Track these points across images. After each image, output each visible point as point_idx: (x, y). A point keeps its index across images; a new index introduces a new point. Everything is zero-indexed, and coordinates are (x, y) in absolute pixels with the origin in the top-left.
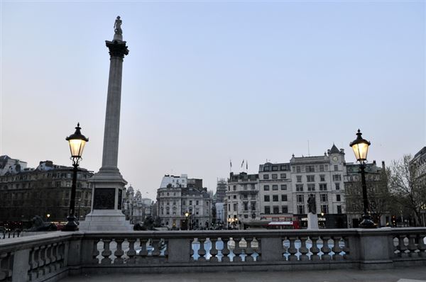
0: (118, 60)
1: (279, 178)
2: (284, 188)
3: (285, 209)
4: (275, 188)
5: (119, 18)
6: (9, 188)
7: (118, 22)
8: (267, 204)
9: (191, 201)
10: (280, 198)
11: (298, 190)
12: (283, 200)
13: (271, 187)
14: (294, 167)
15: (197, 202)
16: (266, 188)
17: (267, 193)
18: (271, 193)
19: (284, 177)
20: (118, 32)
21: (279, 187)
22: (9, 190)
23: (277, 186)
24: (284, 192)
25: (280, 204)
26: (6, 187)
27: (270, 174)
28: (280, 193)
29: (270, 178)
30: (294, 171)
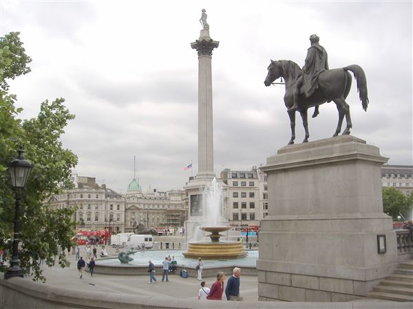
1: (248, 185)
2: (252, 195)
3: (253, 217)
4: (244, 195)
8: (236, 211)
9: (112, 206)
10: (248, 205)
11: (264, 198)
12: (250, 208)
13: (240, 195)
14: (261, 176)
15: (118, 206)
16: (235, 195)
17: (236, 200)
18: (240, 200)
19: (252, 184)
21: (248, 195)
23: (245, 193)
24: (252, 200)
25: (248, 211)
27: (239, 181)
28: (248, 200)
29: (239, 185)
30: (261, 179)
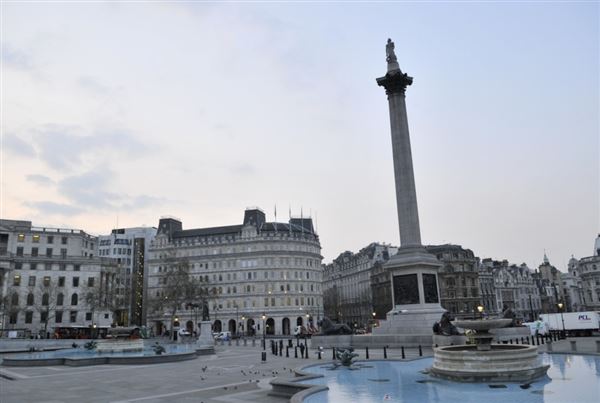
0: (395, 98)
5: (389, 40)
6: (380, 281)
7: (390, 46)
20: (392, 59)
22: (381, 284)
26: (378, 280)
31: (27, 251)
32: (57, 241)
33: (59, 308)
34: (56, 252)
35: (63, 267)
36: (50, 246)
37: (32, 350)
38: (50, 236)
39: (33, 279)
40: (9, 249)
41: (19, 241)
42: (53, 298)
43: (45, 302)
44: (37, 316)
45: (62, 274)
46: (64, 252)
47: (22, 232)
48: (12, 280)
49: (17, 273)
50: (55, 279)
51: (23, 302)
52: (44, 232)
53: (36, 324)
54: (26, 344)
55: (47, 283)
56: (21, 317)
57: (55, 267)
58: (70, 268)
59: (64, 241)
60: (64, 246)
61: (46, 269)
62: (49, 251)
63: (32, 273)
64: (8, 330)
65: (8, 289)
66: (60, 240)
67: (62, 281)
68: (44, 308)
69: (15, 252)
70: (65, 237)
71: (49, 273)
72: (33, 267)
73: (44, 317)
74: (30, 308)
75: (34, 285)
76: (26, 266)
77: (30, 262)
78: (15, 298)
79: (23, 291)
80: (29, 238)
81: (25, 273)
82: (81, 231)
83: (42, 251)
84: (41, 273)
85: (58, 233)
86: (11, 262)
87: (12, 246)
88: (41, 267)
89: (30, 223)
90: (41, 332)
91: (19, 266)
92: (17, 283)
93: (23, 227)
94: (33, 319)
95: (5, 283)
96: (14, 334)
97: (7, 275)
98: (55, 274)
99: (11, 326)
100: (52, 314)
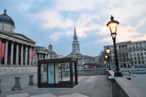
31: (132, 48)
32: (138, 44)
33: (143, 60)
34: (139, 47)
35: (141, 50)
36: (137, 46)
37: (138, 70)
38: (136, 43)
39: (135, 54)
40: (128, 48)
41: (130, 46)
42: (141, 58)
43: (139, 59)
44: (138, 63)
45: (141, 52)
46: (141, 46)
47: (130, 44)
48: (130, 55)
49: (131, 53)
50: (140, 53)
51: (134, 59)
52: (135, 43)
53: (138, 64)
54: (136, 69)
55: (138, 55)
56: (134, 63)
57: (140, 51)
58: (143, 50)
59: (140, 44)
60: (140, 45)
61: (137, 51)
62: (137, 47)
63: (134, 53)
64: (132, 66)
65: (130, 57)
66: (139, 44)
67: (142, 54)
68: (139, 60)
69: (129, 48)
70: (140, 43)
71: (138, 52)
72: (134, 51)
73: (139, 62)
74: (136, 61)
75: (135, 55)
76: (132, 51)
77: (133, 50)
78: (132, 59)
79: (133, 57)
80: (132, 45)
81: (133, 53)
82: (144, 41)
83: (135, 47)
84: (136, 52)
85: (138, 42)
86: (129, 51)
87: (128, 47)
88: (136, 51)
89: (131, 41)
90: (140, 66)
91: (131, 51)
92: (131, 55)
93: (130, 42)
94: (137, 63)
95: (129, 55)
96: (133, 67)
97: (129, 54)
98: (140, 52)
99: (132, 65)
100: (141, 62)
